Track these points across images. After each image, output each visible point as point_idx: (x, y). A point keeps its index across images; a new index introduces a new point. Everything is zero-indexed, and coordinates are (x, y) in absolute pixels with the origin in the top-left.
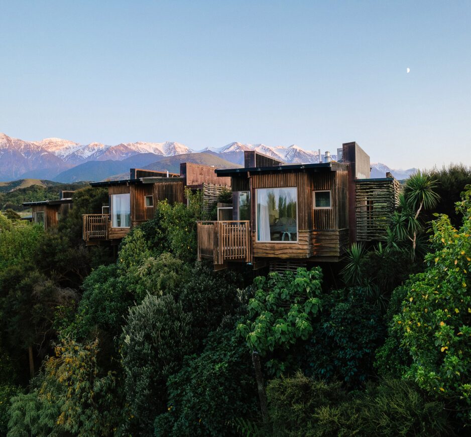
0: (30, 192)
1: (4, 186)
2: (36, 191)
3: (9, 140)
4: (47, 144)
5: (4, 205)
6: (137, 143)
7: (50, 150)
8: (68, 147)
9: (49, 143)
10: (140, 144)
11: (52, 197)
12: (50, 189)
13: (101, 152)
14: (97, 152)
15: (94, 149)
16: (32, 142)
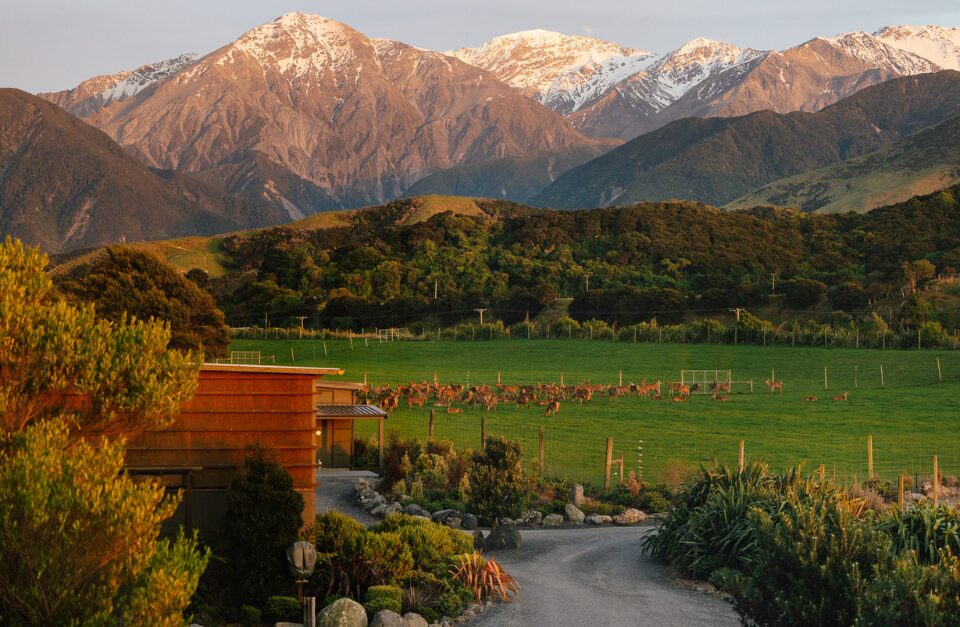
0: (429, 242)
1: (335, 230)
2: (455, 241)
3: (361, 49)
4: (507, 55)
5: (320, 301)
6: (885, 31)
7: (517, 82)
8: (590, 66)
9: (515, 55)
10: (898, 36)
11: (520, 264)
12: (515, 229)
13: (727, 79)
14: (706, 82)
15: (697, 70)
16: (450, 54)
